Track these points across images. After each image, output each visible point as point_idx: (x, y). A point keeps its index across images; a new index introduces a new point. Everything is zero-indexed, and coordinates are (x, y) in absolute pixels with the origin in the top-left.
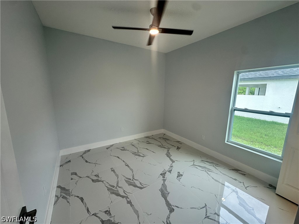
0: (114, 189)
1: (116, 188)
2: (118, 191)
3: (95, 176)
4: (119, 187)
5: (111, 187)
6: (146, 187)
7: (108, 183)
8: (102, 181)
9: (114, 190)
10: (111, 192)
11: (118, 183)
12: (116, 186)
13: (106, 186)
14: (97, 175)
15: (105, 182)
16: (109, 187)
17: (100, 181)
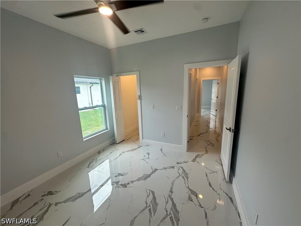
0: (184, 176)
1: (182, 175)
2: (182, 172)
3: (192, 200)
4: (179, 174)
5: (185, 178)
6: (149, 190)
7: (185, 183)
8: (188, 188)
9: (184, 174)
10: (187, 175)
11: (178, 177)
12: (181, 176)
13: (188, 181)
14: (190, 200)
15: (187, 186)
16: (186, 179)
17: (190, 190)
